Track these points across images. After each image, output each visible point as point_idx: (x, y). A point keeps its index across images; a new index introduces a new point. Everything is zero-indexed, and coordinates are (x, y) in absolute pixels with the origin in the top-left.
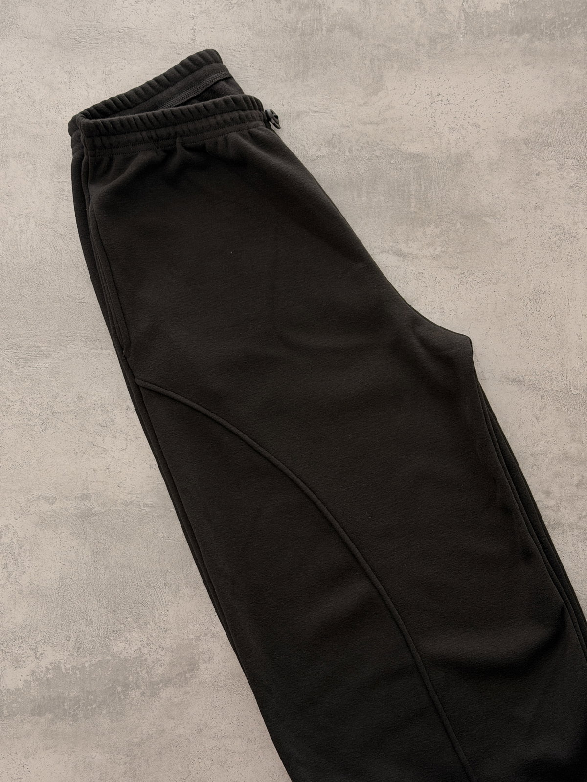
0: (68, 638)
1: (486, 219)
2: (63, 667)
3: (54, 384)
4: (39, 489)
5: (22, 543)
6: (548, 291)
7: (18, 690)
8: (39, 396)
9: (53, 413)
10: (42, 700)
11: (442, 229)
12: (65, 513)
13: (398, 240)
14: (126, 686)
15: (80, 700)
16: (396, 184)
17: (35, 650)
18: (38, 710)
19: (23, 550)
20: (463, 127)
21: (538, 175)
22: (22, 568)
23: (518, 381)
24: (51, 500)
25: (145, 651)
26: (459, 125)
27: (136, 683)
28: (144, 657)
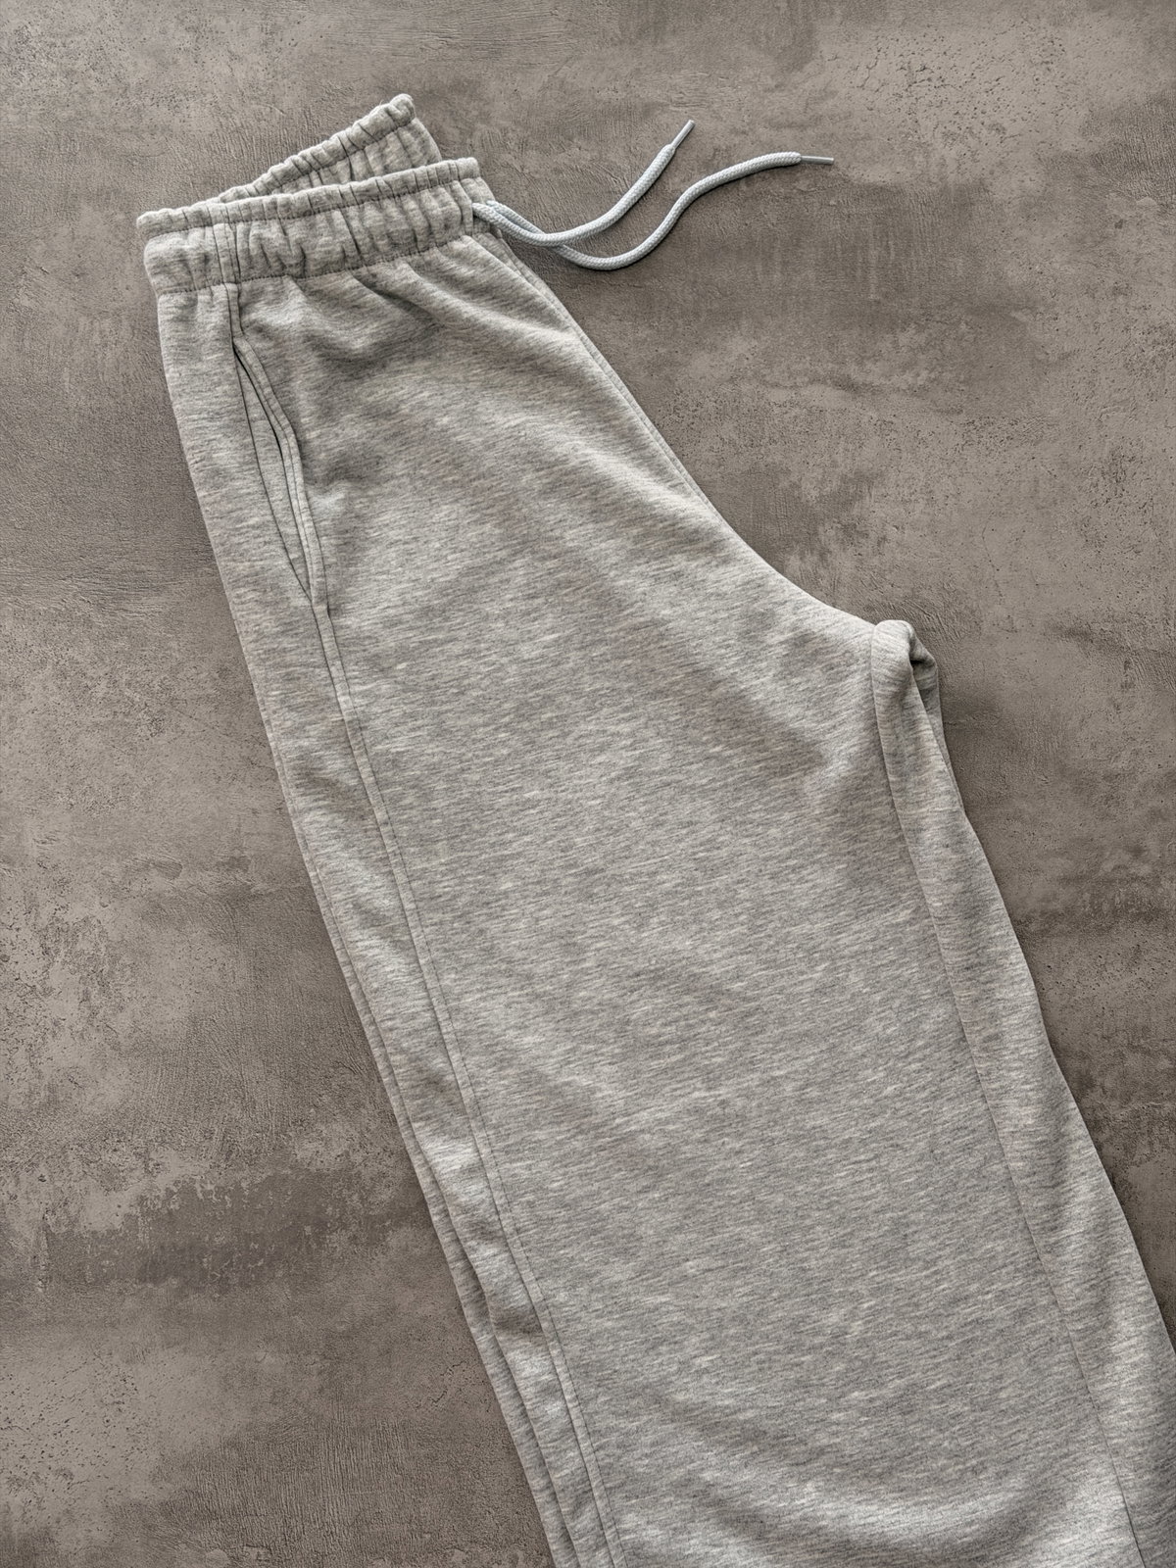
0: (208, 1134)
1: (1017, 315)
2: (199, 1189)
3: (174, 644)
4: (148, 849)
5: (117, 952)
6: (1138, 456)
7: (112, 1232)
8: (144, 668)
9: (173, 701)
10: (160, 1253)
11: (930, 335)
12: (199, 894)
13: (845, 357)
14: (322, 1226)
15: (232, 1253)
16: (839, 246)
17: (144, 1156)
18: (152, 1270)
19: (118, 967)
20: (971, 133)
21: (1121, 227)
22: (118, 1000)
23: (1081, 634)
24: (171, 870)
25: (357, 1158)
26: (963, 128)
27: (340, 1218)
28: (356, 1170)
